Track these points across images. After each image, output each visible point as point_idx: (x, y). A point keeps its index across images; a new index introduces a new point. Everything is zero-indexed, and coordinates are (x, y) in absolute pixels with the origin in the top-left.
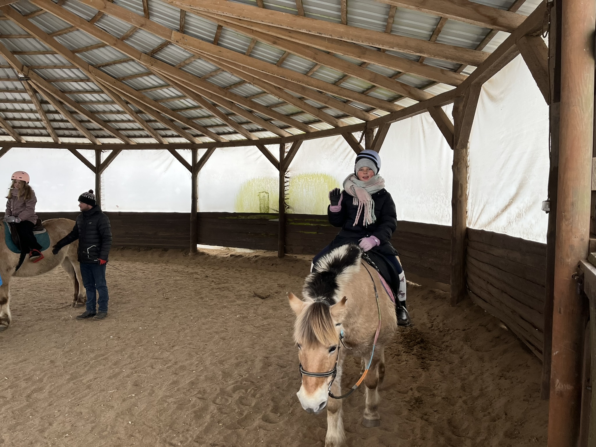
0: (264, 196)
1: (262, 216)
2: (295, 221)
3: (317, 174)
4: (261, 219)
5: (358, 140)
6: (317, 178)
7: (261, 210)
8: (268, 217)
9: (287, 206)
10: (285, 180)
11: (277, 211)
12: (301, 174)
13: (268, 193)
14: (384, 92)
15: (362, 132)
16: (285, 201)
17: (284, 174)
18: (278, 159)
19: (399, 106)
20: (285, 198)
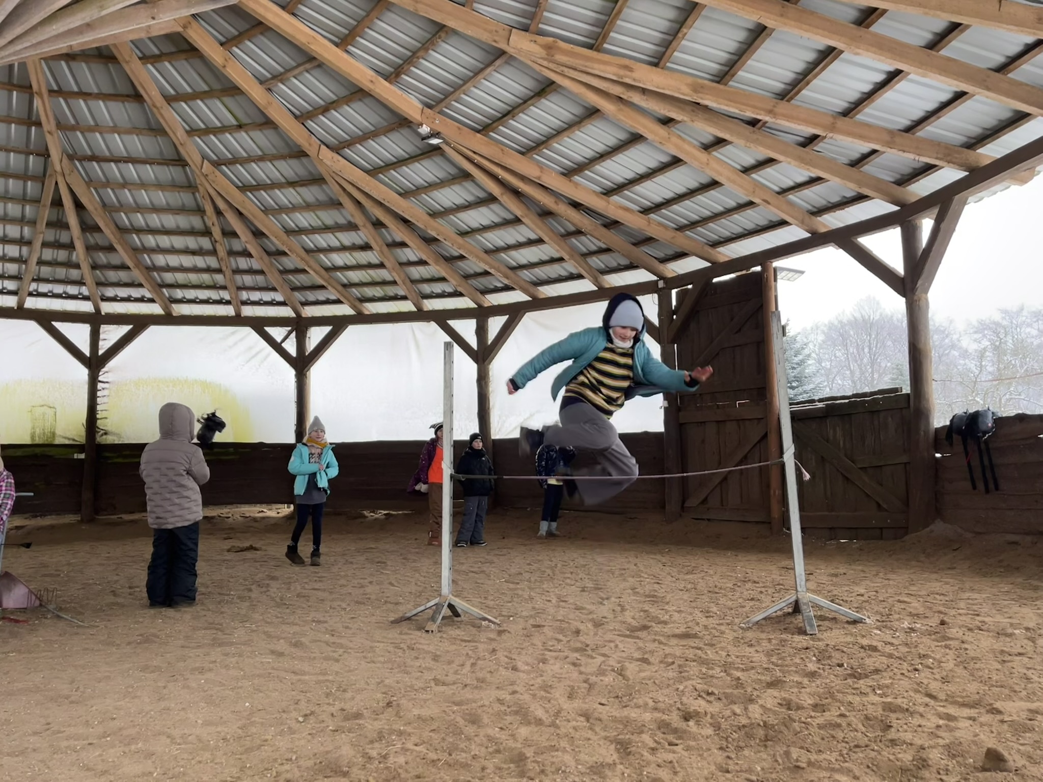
0: (44, 414)
1: (38, 450)
2: (125, 457)
3: (186, 380)
4: (35, 456)
5: (279, 340)
7: (33, 439)
8: (53, 450)
9: (102, 432)
10: (99, 387)
11: (74, 440)
12: (144, 378)
13: (54, 408)
14: (369, 292)
15: (290, 328)
16: (99, 421)
17: (98, 376)
18: (86, 350)
19: (367, 309)
20: (98, 416)
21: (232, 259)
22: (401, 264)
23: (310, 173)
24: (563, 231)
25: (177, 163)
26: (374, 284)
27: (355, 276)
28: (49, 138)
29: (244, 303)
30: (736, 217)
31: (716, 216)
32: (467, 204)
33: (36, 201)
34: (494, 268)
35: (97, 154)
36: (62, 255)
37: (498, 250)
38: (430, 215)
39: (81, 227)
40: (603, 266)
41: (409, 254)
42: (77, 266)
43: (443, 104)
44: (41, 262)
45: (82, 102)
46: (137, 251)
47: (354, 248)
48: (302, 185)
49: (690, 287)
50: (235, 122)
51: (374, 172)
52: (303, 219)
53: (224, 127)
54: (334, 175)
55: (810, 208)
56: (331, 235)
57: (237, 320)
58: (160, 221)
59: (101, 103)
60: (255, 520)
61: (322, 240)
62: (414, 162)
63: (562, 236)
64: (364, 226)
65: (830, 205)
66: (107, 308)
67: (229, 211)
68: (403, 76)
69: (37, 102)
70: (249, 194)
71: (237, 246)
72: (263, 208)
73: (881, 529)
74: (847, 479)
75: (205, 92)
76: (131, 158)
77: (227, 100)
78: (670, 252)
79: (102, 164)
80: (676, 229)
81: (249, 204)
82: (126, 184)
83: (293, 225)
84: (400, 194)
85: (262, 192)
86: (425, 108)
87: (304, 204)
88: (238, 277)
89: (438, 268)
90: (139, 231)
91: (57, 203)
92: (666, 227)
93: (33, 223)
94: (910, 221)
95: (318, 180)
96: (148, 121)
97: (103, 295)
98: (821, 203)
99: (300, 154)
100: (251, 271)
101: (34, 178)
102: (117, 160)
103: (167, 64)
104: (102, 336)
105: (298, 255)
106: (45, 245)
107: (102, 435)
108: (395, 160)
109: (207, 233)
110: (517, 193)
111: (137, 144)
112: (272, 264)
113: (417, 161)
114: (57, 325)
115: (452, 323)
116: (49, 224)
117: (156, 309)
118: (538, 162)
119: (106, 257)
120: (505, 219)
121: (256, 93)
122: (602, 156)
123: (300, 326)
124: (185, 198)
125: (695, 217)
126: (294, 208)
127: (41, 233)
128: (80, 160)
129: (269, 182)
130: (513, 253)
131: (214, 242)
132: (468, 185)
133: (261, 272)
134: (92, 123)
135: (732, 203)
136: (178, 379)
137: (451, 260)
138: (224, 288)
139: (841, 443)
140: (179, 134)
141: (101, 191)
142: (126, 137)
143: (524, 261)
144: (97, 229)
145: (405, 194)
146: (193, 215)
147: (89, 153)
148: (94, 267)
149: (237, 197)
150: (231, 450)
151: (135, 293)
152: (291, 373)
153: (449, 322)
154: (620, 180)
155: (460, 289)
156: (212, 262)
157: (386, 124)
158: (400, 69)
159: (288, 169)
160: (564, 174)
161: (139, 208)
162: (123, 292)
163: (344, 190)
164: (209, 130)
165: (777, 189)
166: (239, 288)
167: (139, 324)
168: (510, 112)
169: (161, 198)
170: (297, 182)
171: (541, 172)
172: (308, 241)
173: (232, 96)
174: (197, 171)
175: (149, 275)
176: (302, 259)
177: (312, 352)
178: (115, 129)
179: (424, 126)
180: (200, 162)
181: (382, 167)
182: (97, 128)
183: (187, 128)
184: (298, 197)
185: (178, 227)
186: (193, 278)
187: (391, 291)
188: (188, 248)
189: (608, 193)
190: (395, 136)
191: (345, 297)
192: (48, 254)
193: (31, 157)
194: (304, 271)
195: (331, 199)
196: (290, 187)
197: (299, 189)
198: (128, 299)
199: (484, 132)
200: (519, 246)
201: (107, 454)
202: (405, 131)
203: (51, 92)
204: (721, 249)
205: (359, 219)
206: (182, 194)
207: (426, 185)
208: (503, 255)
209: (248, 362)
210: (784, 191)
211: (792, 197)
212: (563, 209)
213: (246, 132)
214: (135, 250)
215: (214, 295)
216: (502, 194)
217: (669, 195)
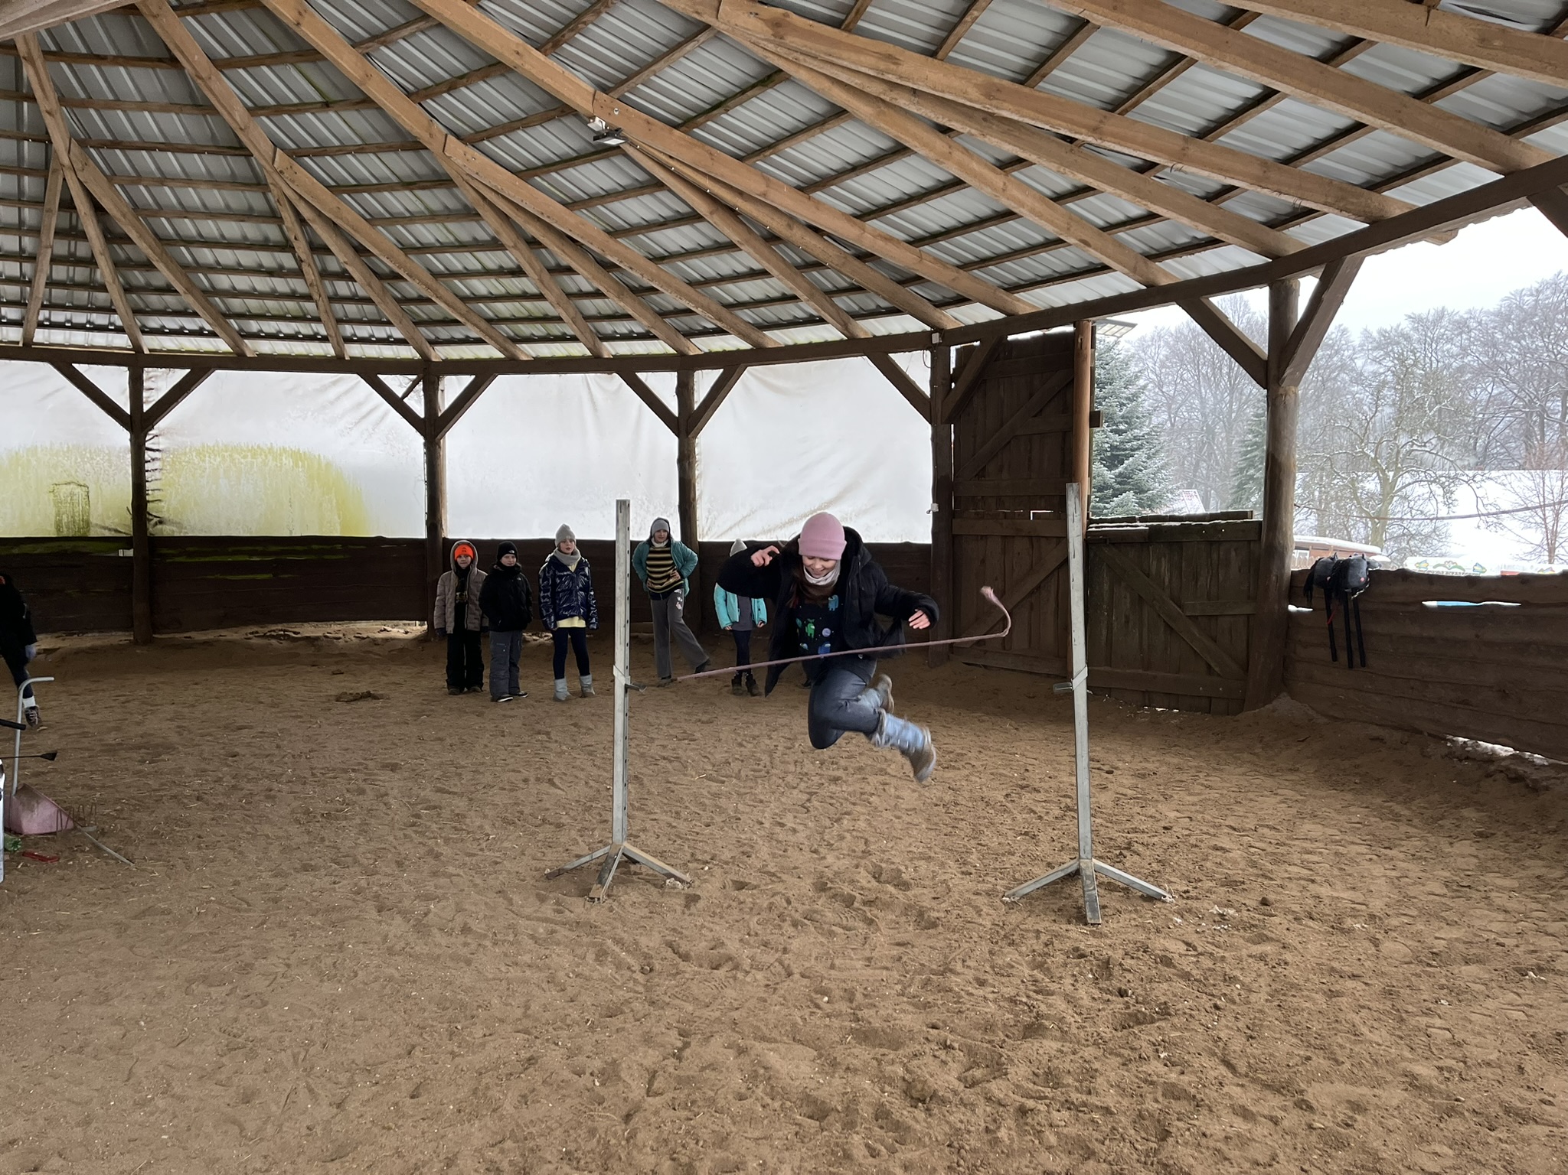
0: (72, 494)
1: (67, 545)
2: (190, 555)
3: (271, 449)
4: (64, 554)
5: (400, 393)
6: (270, 457)
7: (58, 529)
8: (88, 548)
9: (156, 520)
10: (147, 457)
11: (116, 531)
12: (211, 444)
13: (85, 486)
14: (526, 329)
15: (415, 377)
16: (149, 505)
17: (145, 441)
18: (125, 406)
19: (522, 352)
20: (148, 498)
21: (327, 283)
22: (570, 295)
23: (434, 171)
24: (799, 260)
25: (237, 152)
26: (531, 319)
27: (504, 309)
28: (48, 119)
29: (349, 340)
30: (1044, 255)
31: (1015, 253)
32: (662, 220)
33: (38, 203)
34: (702, 307)
35: (120, 139)
36: (81, 273)
37: (707, 282)
38: (609, 233)
39: (105, 237)
40: (857, 308)
41: (582, 282)
42: (103, 288)
43: (625, 87)
44: (51, 283)
45: (93, 68)
46: (188, 269)
47: (501, 272)
48: (423, 188)
49: (977, 344)
50: (319, 99)
51: (526, 174)
52: (427, 233)
53: (303, 104)
54: (466, 177)
55: (1146, 249)
56: (468, 254)
57: (337, 364)
58: (219, 229)
59: (122, 69)
60: (375, 642)
61: (455, 261)
62: (584, 163)
63: (798, 267)
64: (515, 247)
65: (1175, 247)
66: (150, 343)
67: (317, 219)
68: (565, 46)
69: (28, 71)
70: (346, 196)
71: (332, 265)
72: (368, 217)
73: (1210, 698)
74: (1172, 629)
75: (272, 56)
76: (171, 144)
77: (304, 66)
78: (950, 294)
79: (129, 152)
80: (958, 267)
81: (348, 211)
82: (164, 180)
83: (413, 240)
84: (565, 204)
85: (366, 195)
86: (599, 93)
87: (427, 213)
88: (337, 306)
89: (622, 304)
90: (188, 242)
91: (67, 204)
92: (944, 264)
93: (35, 231)
94: (1283, 281)
95: (443, 181)
96: (192, 94)
97: (144, 326)
98: (1163, 243)
99: (415, 146)
100: (354, 299)
101: (31, 172)
102: (150, 147)
103: (215, 16)
104: (146, 385)
105: (421, 282)
106: (55, 260)
107: (156, 524)
108: (557, 159)
109: (286, 246)
110: (731, 211)
111: (177, 125)
112: (384, 289)
113: (590, 162)
114: (81, 368)
115: (644, 377)
116: (59, 233)
117: (221, 345)
118: (763, 171)
119: (143, 276)
120: (716, 242)
121: (348, 61)
122: (855, 169)
123: (429, 374)
124: (255, 200)
125: (988, 253)
126: (412, 218)
127: (47, 247)
128: (97, 147)
129: (374, 181)
130: (730, 286)
131: (299, 261)
132: (662, 195)
133: (368, 301)
134: (111, 97)
135: (1039, 239)
136: (258, 447)
137: (641, 291)
138: (317, 320)
139: (1167, 580)
140: (239, 115)
141: (129, 188)
142: (161, 117)
143: (745, 298)
144: (126, 239)
145: (572, 204)
146: (264, 222)
147: (109, 137)
148: (128, 289)
149: (328, 202)
150: (339, 547)
151: (190, 324)
152: (417, 441)
153: (639, 375)
154: (880, 200)
155: (654, 332)
156: (299, 286)
157: (542, 110)
158: (559, 37)
159: (401, 164)
160: (799, 188)
161: (186, 212)
162: (171, 323)
163: (484, 198)
164: (280, 109)
165: (1101, 223)
166: (339, 321)
167: (199, 367)
168: (721, 105)
169: (216, 198)
170: (414, 183)
171: (767, 186)
172: (435, 261)
173: (314, 61)
174: (268, 168)
175: (207, 300)
176: (428, 287)
177: (446, 412)
178: (144, 105)
179: (597, 119)
180: (271, 153)
181: (538, 168)
182: (117, 103)
183: (250, 104)
184: (418, 203)
185: (245, 238)
186: (272, 305)
187: (556, 329)
188: (261, 266)
189: (864, 215)
190: (553, 126)
191: (491, 338)
192: (60, 272)
193: (26, 142)
194: (429, 301)
195: (466, 206)
196: (407, 189)
197: (418, 192)
198: (179, 332)
199: (684, 128)
200: (737, 277)
201: (165, 551)
202: (570, 121)
203: (47, 53)
204: (1022, 295)
205: (506, 237)
206: (247, 193)
207: (603, 193)
208: (714, 288)
209: (356, 423)
210: (1111, 227)
211: (1123, 235)
212: (798, 235)
213: (336, 112)
214: (185, 267)
215: (305, 329)
216: (711, 213)
217: (949, 223)
